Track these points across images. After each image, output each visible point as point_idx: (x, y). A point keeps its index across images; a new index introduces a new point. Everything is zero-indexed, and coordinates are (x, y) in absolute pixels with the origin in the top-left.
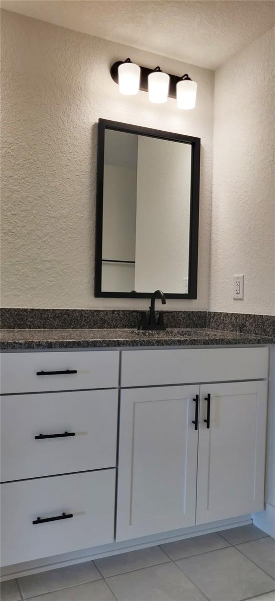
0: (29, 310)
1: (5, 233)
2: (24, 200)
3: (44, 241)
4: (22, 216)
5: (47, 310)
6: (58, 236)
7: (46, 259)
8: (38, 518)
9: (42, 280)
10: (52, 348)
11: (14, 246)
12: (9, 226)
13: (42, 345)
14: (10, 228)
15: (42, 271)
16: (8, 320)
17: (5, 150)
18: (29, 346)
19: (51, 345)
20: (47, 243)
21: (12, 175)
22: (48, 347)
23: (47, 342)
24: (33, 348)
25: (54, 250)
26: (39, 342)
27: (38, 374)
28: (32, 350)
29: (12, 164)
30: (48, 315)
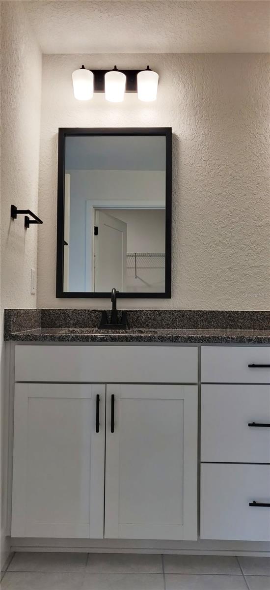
0: (240, 312)
1: (216, 244)
2: (232, 213)
3: (251, 249)
4: (231, 228)
5: (256, 312)
6: (265, 243)
7: (254, 265)
8: (254, 502)
9: (250, 285)
10: (261, 343)
11: (225, 255)
12: (219, 237)
13: (252, 340)
14: (220, 239)
15: (250, 276)
16: (221, 321)
17: (214, 171)
18: (241, 341)
19: (261, 340)
20: (254, 250)
21: (220, 192)
22: (258, 342)
23: (257, 338)
24: (245, 342)
25: (261, 256)
26: (250, 337)
27: (250, 366)
28: (244, 344)
29: (221, 182)
30: (257, 317)
